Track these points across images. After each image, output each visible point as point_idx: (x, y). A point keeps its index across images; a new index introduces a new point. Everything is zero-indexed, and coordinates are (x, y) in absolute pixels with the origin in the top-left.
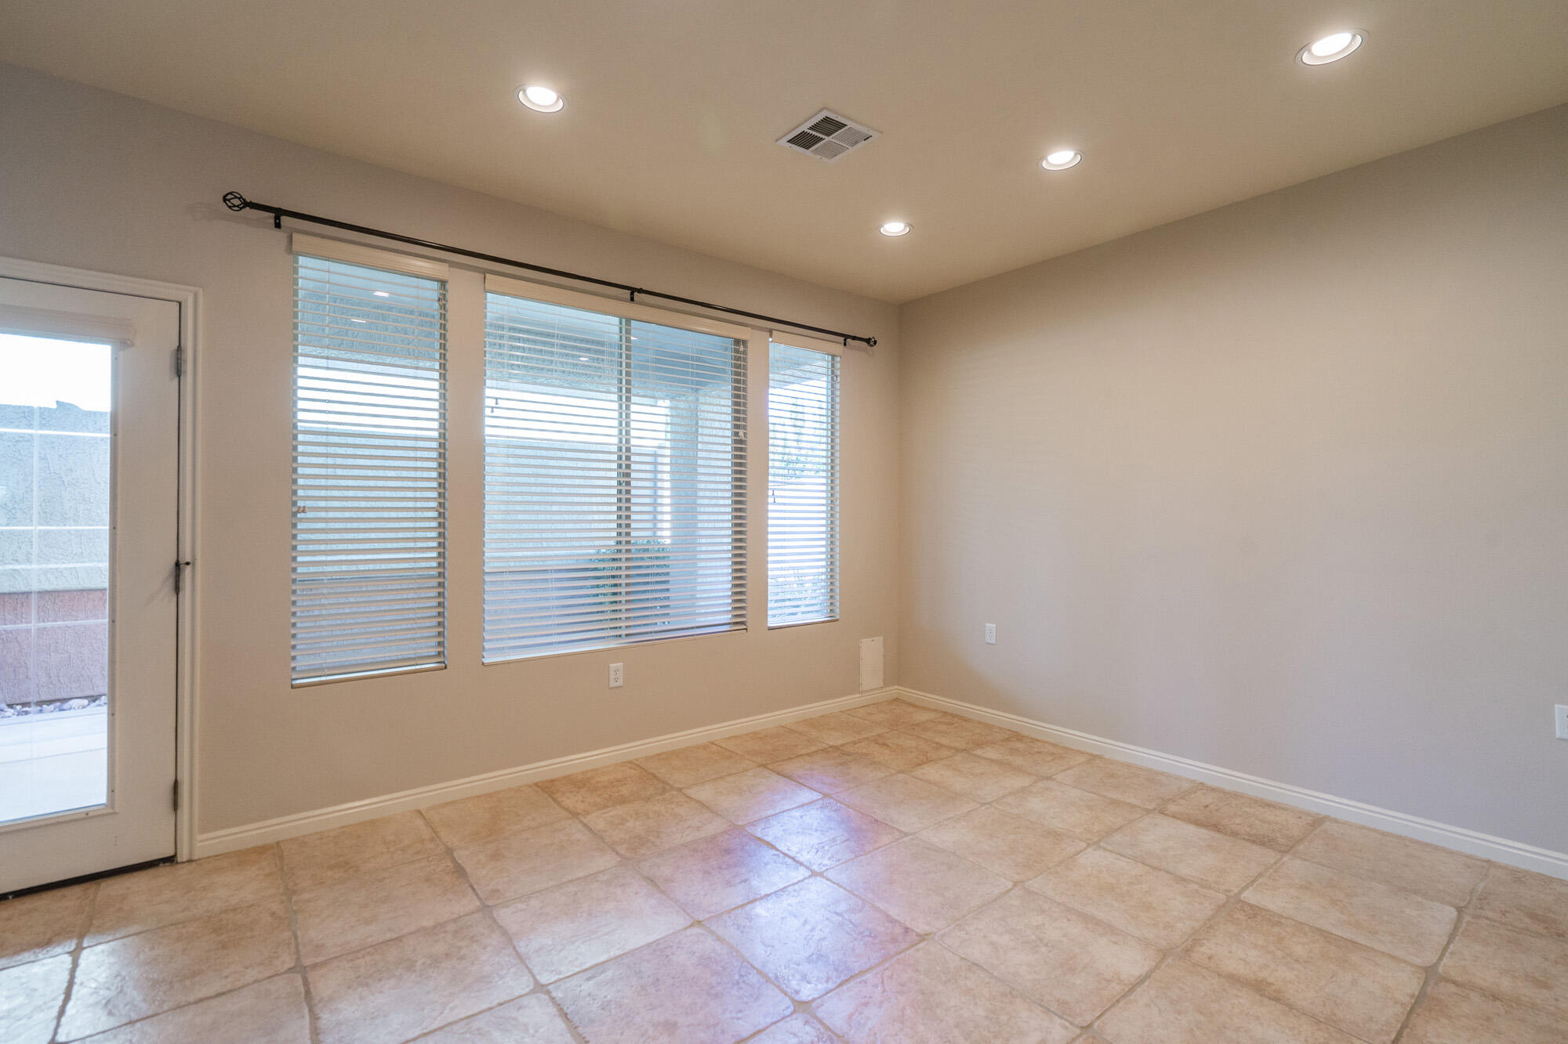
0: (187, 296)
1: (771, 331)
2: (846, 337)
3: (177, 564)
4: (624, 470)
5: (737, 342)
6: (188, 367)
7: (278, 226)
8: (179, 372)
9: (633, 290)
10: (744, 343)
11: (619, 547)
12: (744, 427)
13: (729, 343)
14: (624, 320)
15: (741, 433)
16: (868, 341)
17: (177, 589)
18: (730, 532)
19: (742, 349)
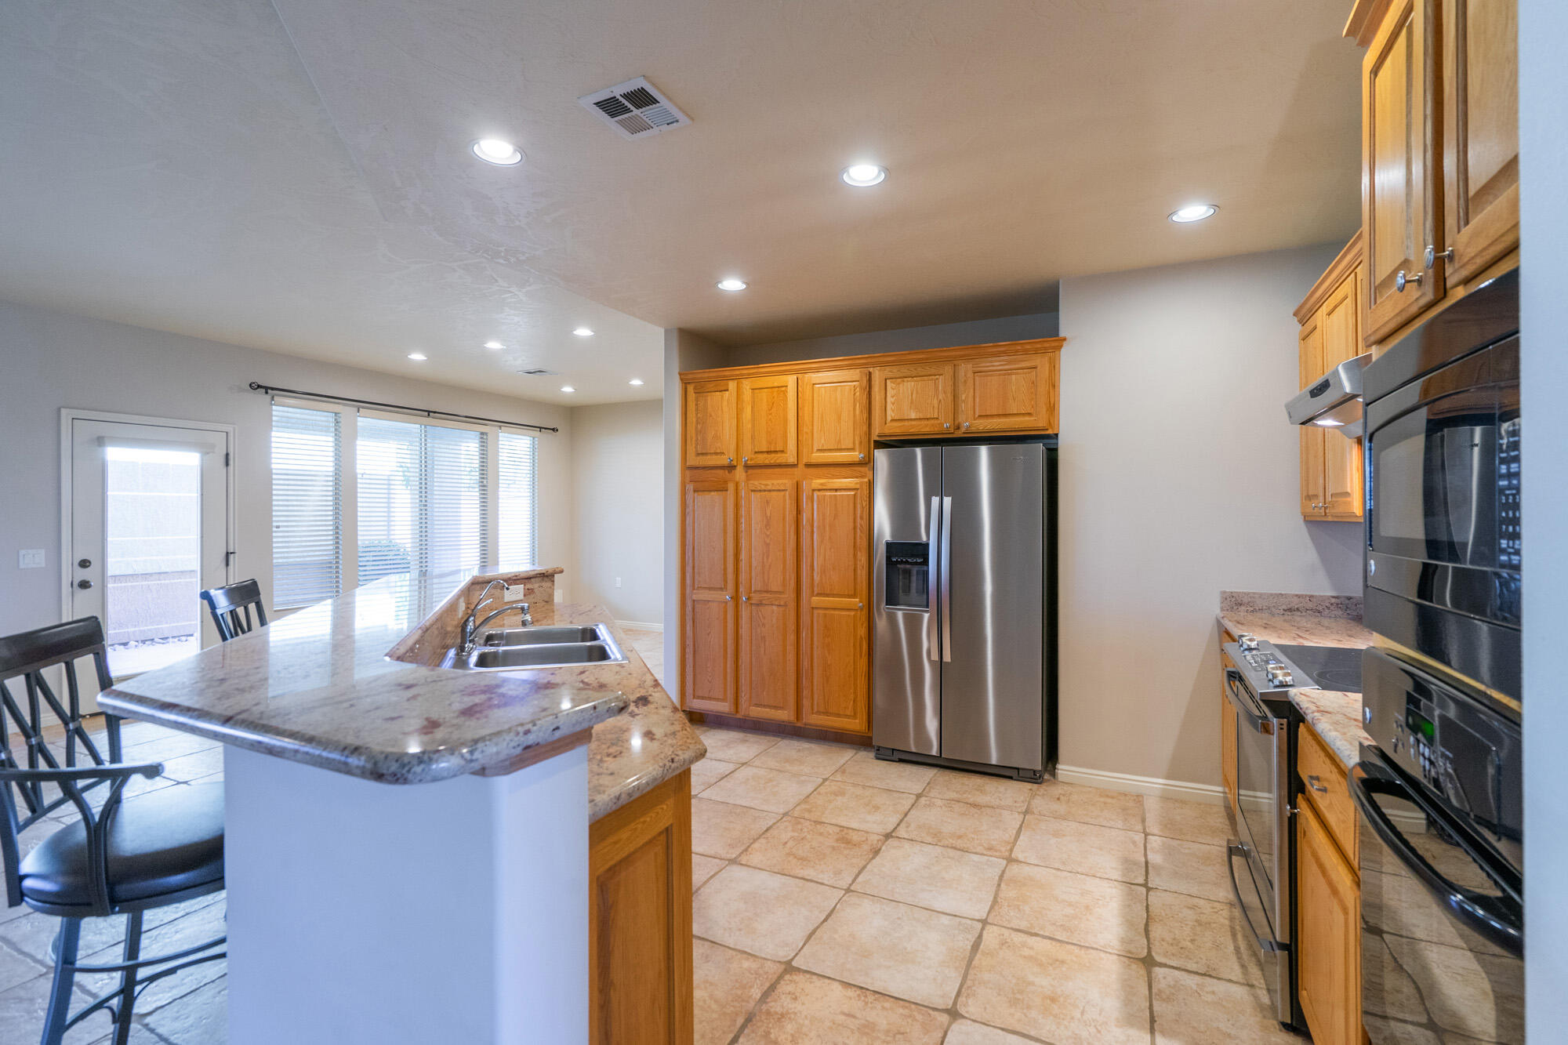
0: (229, 428)
1: (500, 427)
2: (540, 428)
3: (227, 553)
4: (424, 503)
5: (482, 433)
6: (231, 462)
7: (267, 393)
8: (227, 464)
9: (429, 412)
10: (486, 434)
11: (421, 547)
12: (487, 478)
13: (478, 433)
14: (423, 427)
15: (485, 481)
16: (553, 429)
17: (227, 564)
18: (478, 530)
19: (485, 437)
